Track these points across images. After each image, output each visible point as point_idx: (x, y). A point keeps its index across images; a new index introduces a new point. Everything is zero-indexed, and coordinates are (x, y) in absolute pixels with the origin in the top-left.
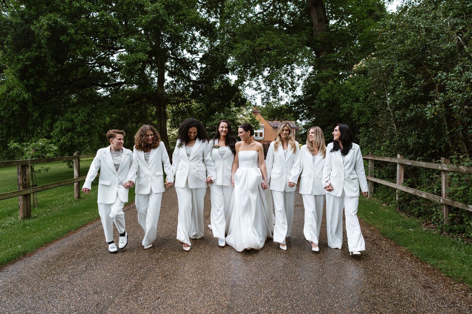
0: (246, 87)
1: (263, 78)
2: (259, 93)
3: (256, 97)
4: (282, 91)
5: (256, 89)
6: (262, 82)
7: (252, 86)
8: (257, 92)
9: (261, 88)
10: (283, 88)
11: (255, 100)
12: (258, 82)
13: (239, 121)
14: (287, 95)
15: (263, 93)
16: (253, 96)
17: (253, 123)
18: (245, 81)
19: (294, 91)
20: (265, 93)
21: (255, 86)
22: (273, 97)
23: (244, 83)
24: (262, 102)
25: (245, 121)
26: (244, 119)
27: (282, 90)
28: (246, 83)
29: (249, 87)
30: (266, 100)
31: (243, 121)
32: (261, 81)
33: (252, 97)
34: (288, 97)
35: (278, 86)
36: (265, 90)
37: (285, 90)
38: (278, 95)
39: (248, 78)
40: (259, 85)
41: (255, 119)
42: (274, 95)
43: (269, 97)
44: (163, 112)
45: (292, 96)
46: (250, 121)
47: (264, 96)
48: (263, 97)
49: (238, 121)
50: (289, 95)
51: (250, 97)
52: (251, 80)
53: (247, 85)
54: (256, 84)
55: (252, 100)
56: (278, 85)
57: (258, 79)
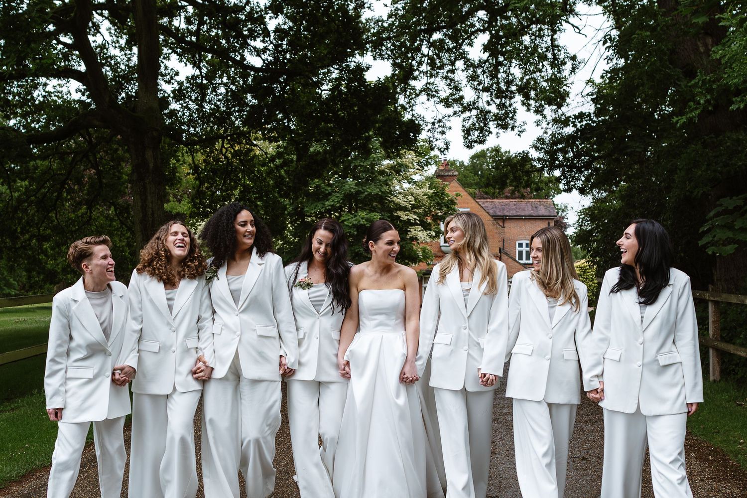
0: (417, 95)
1: (467, 69)
2: (455, 113)
3: (448, 124)
4: (525, 108)
5: (447, 103)
6: (464, 81)
7: (437, 91)
8: (450, 111)
9: (462, 98)
10: (527, 97)
11: (443, 133)
12: (452, 80)
13: (401, 200)
14: (539, 117)
15: (467, 114)
16: (440, 121)
17: (438, 204)
18: (415, 78)
19: (560, 106)
20: (474, 112)
21: (445, 91)
22: (498, 125)
23: (412, 83)
24: (465, 138)
25: (416, 200)
26: (412, 194)
27: (523, 104)
28: (418, 84)
29: (426, 97)
30: (476, 133)
31: (410, 198)
32: (461, 76)
33: (437, 125)
34: (544, 125)
35: (512, 92)
36: (474, 103)
37: (532, 102)
38: (512, 118)
39: (424, 68)
40: (457, 89)
41: (443, 194)
42: (500, 119)
43: (485, 125)
44: (151, 165)
45: (555, 121)
46: (429, 197)
47: (471, 122)
48: (467, 125)
49: (395, 199)
50: (545, 117)
51: (430, 126)
52: (431, 76)
53: (421, 92)
54: (446, 88)
55: (437, 136)
56: (514, 88)
57: (453, 72)
